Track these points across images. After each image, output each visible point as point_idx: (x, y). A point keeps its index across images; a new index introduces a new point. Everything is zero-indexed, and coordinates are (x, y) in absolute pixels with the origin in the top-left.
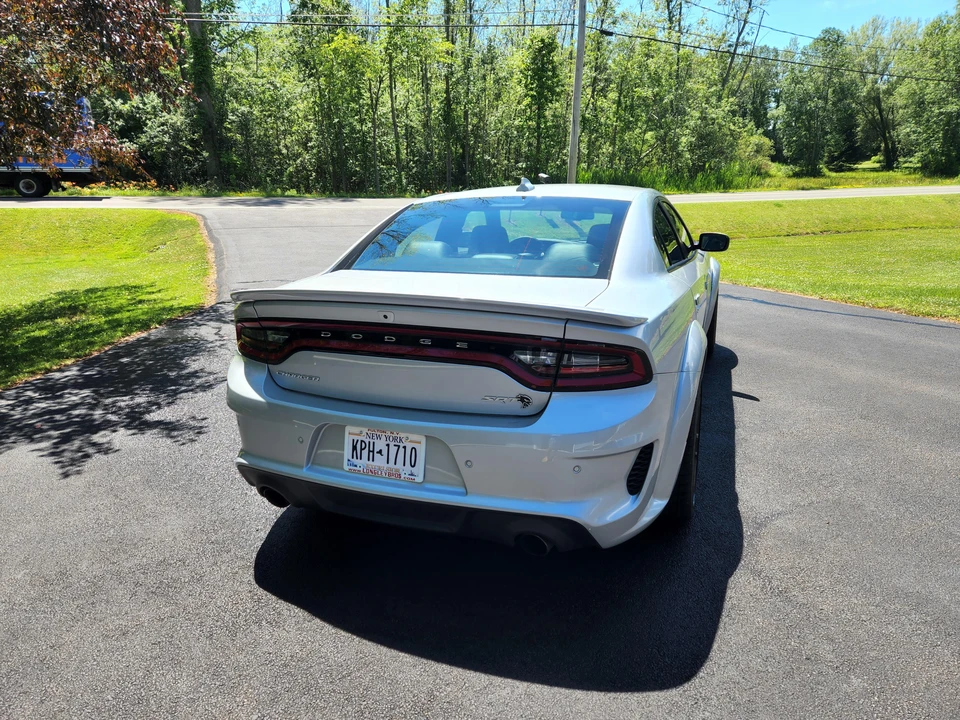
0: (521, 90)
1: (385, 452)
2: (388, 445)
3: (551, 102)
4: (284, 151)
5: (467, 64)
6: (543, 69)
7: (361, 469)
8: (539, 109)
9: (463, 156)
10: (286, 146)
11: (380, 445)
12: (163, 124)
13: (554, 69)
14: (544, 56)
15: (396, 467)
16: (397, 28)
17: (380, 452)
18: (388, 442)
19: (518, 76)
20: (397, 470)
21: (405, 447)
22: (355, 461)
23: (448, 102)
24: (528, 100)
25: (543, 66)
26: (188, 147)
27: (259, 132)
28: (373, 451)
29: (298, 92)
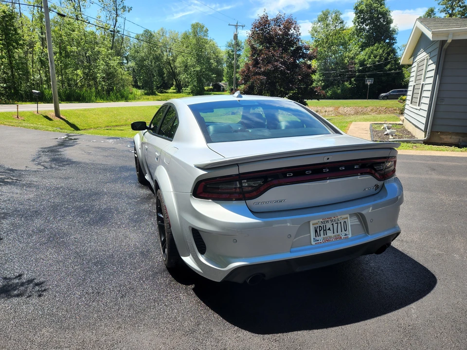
1: (331, 229)
2: (333, 224)
7: (322, 241)
11: (329, 225)
14: (7, 21)
15: (338, 234)
17: (329, 229)
18: (332, 223)
20: (339, 235)
21: (340, 223)
22: (317, 238)
28: (326, 230)
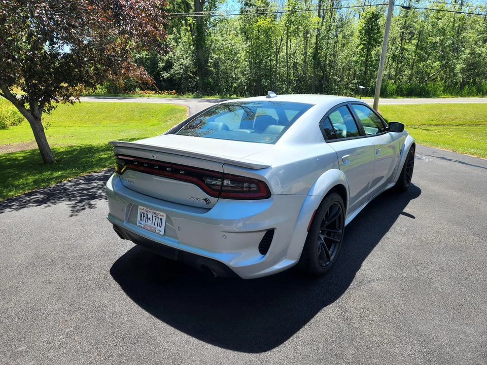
0: (358, 41)
1: (151, 219)
2: (152, 216)
3: (375, 47)
4: (234, 76)
5: (329, 29)
6: (372, 29)
7: (143, 226)
8: (367, 51)
9: (323, 77)
10: (235, 74)
12: (181, 65)
13: (379, 28)
14: (373, 22)
15: (154, 226)
16: (292, 12)
18: (153, 214)
19: (357, 33)
20: (155, 228)
21: (158, 218)
22: (141, 221)
23: (316, 49)
24: (361, 47)
25: (372, 27)
26: (191, 75)
27: (222, 67)
28: (147, 218)
29: (242, 47)
